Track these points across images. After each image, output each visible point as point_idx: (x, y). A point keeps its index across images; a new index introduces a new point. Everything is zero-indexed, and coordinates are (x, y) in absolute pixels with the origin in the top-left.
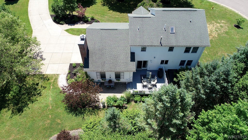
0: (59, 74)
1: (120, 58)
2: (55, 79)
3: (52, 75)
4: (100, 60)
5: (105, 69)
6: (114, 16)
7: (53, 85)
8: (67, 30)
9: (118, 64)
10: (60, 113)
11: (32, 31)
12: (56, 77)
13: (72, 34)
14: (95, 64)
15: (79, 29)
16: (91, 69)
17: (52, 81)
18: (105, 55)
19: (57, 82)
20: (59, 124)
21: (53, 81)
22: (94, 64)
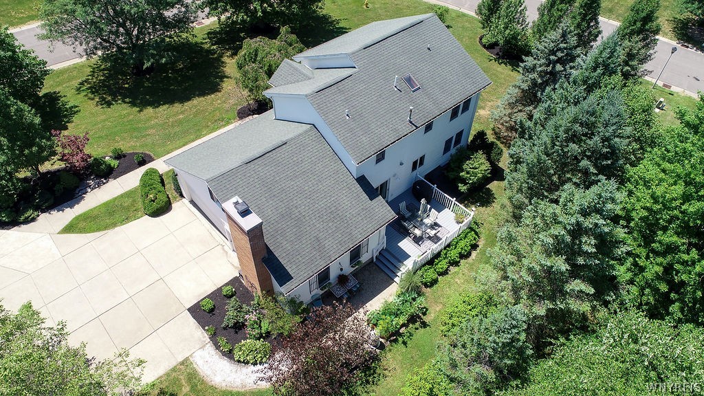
0: (187, 359)
1: (343, 205)
2: (189, 380)
3: (168, 374)
4: (304, 242)
5: (332, 252)
6: (171, 120)
8: (70, 229)
9: (351, 225)
12: (186, 372)
13: (98, 230)
14: (300, 259)
15: (106, 204)
16: (301, 277)
17: (186, 389)
18: (304, 220)
19: (203, 382)
21: (188, 389)
22: (297, 261)
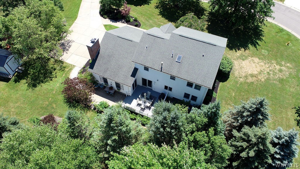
0: (75, 66)
2: (70, 69)
3: (70, 64)
7: (66, 74)
8: (106, 26)
10: (59, 99)
11: (76, 18)
12: (72, 67)
17: (67, 70)
19: (70, 72)
20: (53, 108)
